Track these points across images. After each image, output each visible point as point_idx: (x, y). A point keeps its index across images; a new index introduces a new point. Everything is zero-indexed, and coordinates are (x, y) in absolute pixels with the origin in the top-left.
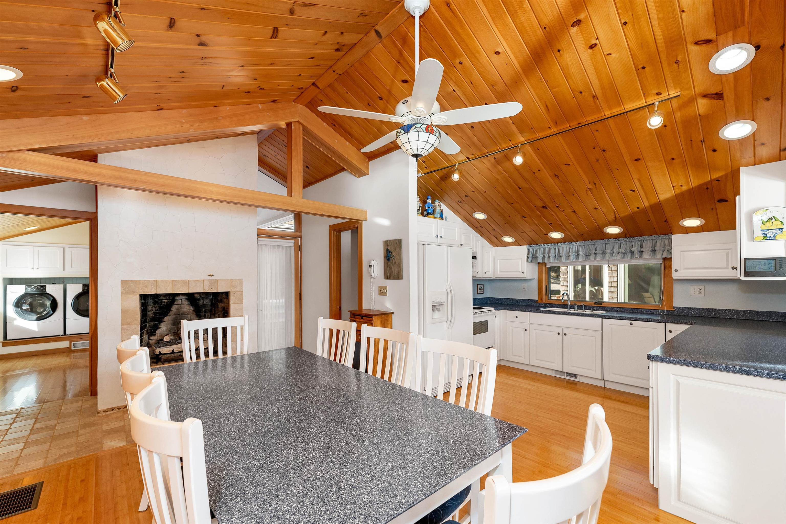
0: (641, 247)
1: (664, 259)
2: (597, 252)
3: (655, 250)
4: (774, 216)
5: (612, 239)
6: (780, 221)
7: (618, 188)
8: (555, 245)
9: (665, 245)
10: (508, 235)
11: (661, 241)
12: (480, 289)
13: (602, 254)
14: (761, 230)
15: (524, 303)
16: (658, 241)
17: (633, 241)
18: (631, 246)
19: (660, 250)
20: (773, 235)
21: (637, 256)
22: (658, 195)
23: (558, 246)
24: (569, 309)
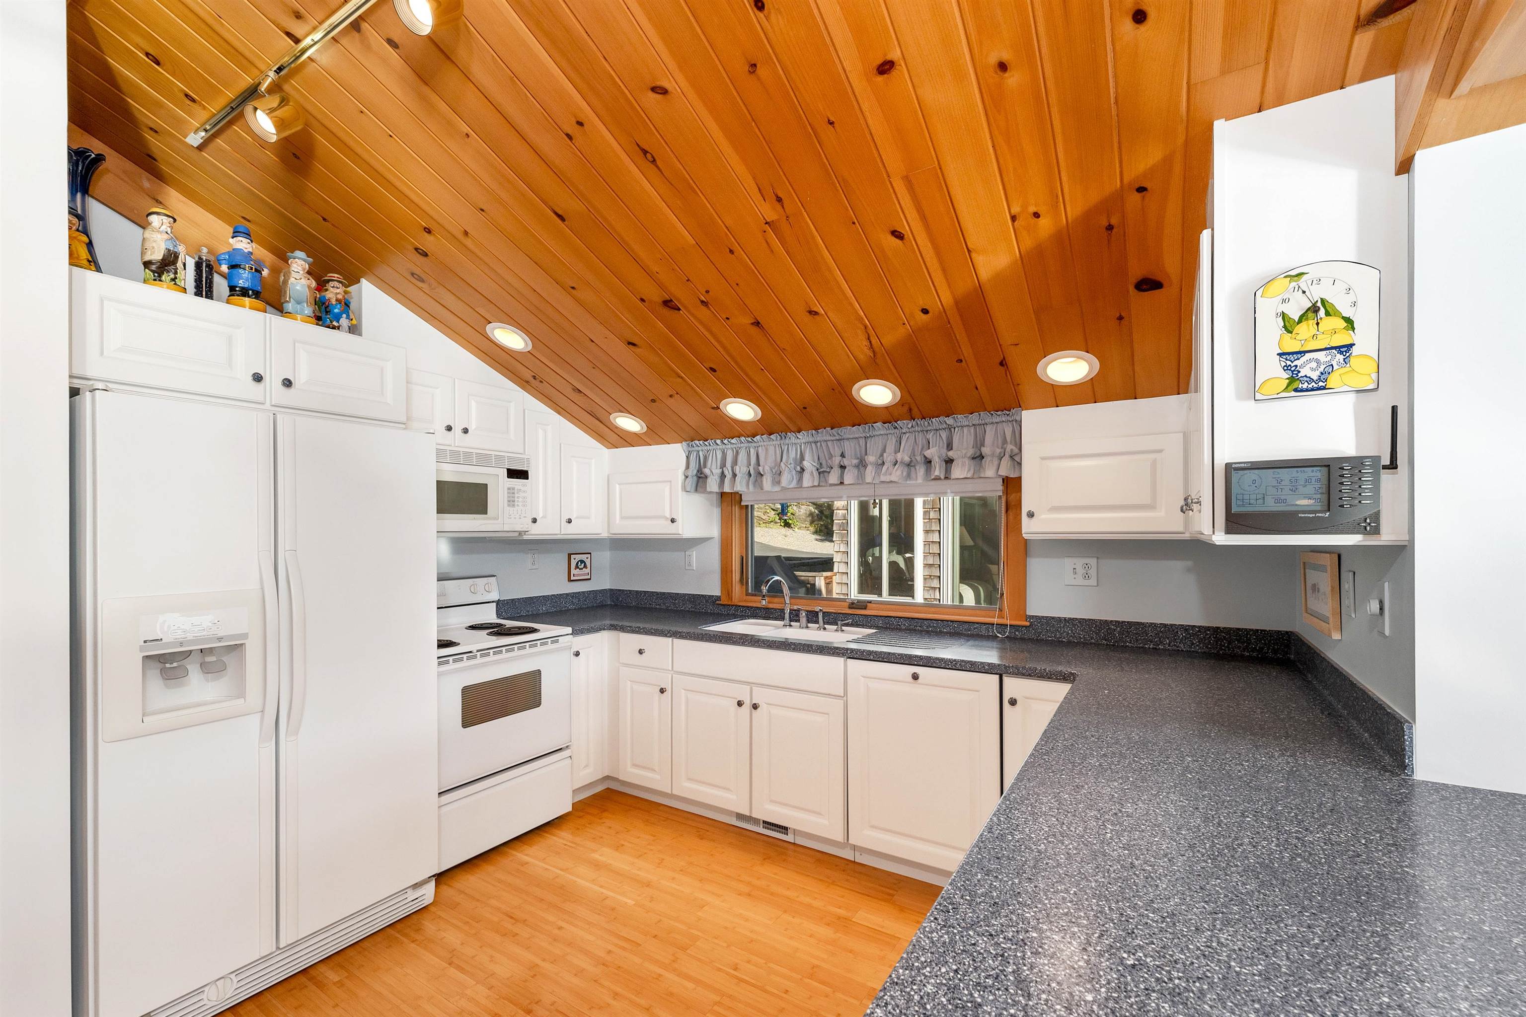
0: (950, 447)
1: (1006, 481)
2: (846, 462)
3: (982, 457)
4: (1322, 299)
5: (879, 424)
6: (1343, 318)
7: (854, 223)
8: (748, 442)
9: (1005, 441)
10: (623, 409)
11: (996, 429)
12: (577, 567)
13: (857, 466)
14: (1280, 355)
15: (689, 606)
16: (988, 428)
17: (929, 428)
18: (926, 446)
19: (993, 455)
20: (1318, 373)
21: (937, 473)
22: (974, 255)
23: (755, 445)
24: (787, 621)
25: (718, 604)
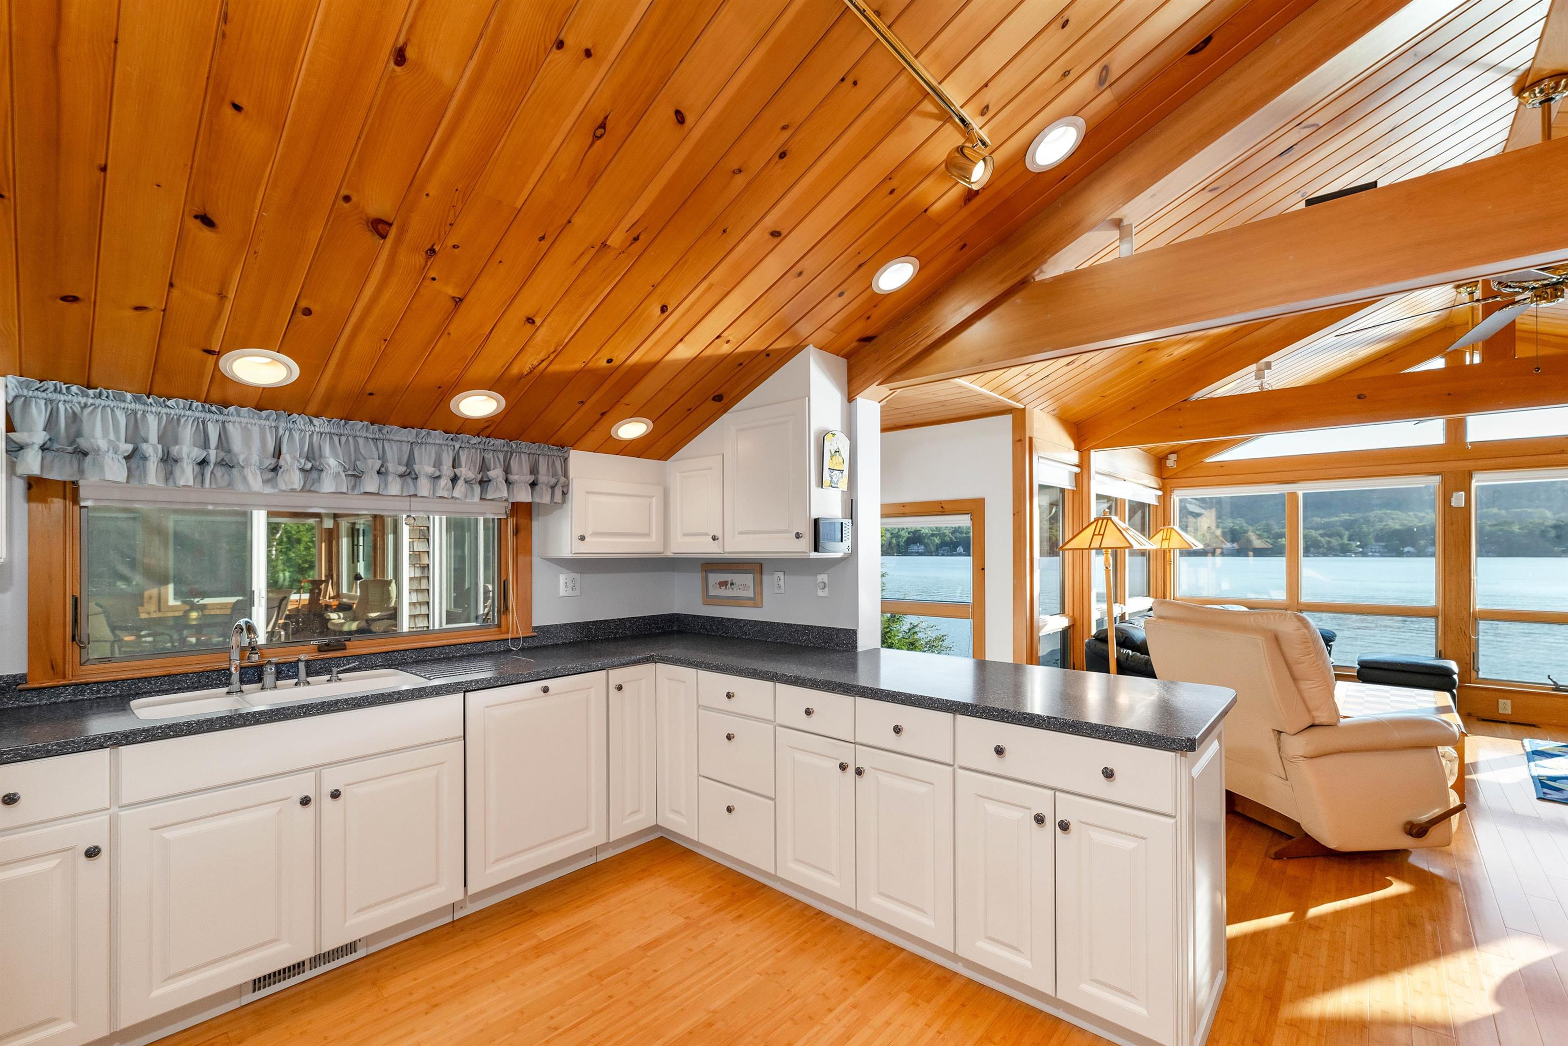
0: (508, 469)
3: (535, 484)
4: (839, 448)
6: (842, 458)
9: (555, 473)
11: (547, 460)
13: (402, 475)
16: (541, 459)
17: (490, 448)
18: (483, 465)
19: (548, 484)
20: (836, 480)
24: (236, 685)
25: (21, 690)
